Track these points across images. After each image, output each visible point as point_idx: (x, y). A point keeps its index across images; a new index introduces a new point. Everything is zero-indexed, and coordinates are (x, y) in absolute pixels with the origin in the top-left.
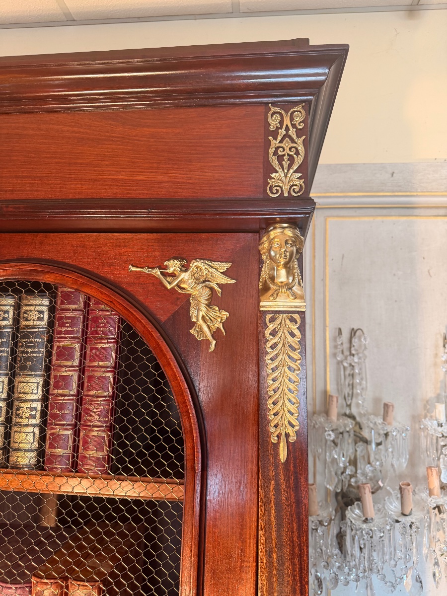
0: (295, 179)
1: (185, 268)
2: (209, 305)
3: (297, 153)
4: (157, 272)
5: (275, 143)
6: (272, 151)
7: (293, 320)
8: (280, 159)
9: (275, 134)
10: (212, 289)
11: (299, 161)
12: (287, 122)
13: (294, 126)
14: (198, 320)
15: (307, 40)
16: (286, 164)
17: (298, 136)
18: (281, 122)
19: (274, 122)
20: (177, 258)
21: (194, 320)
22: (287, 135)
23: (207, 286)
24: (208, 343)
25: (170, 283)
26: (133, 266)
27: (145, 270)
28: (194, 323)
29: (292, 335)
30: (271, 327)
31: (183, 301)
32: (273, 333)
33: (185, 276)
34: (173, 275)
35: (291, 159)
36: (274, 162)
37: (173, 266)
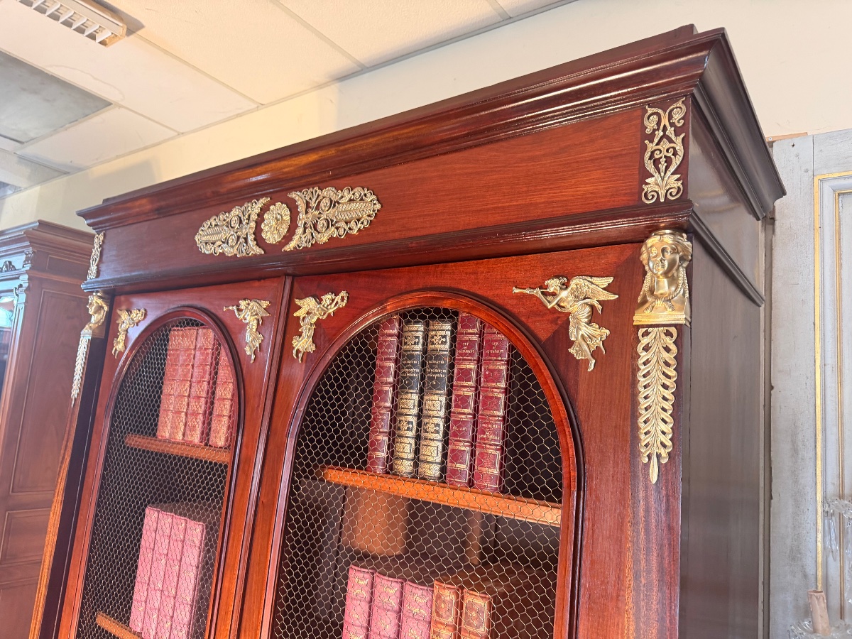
0: (673, 182)
1: (565, 286)
2: (589, 323)
3: (675, 154)
4: (537, 292)
5: (651, 147)
6: (647, 155)
7: (668, 334)
8: (656, 162)
9: (651, 137)
10: (592, 307)
11: (677, 161)
12: (665, 121)
13: (672, 125)
14: (577, 339)
15: (691, 27)
16: (662, 166)
17: (677, 135)
18: (659, 123)
19: (650, 124)
20: (557, 277)
21: (573, 339)
22: (664, 136)
23: (587, 304)
24: (587, 362)
25: (549, 302)
26: (516, 287)
27: (527, 291)
28: (573, 342)
29: (667, 350)
30: (645, 341)
31: (562, 321)
32: (646, 349)
33: (564, 294)
34: (554, 294)
35: (669, 161)
36: (650, 167)
37: (553, 284)
